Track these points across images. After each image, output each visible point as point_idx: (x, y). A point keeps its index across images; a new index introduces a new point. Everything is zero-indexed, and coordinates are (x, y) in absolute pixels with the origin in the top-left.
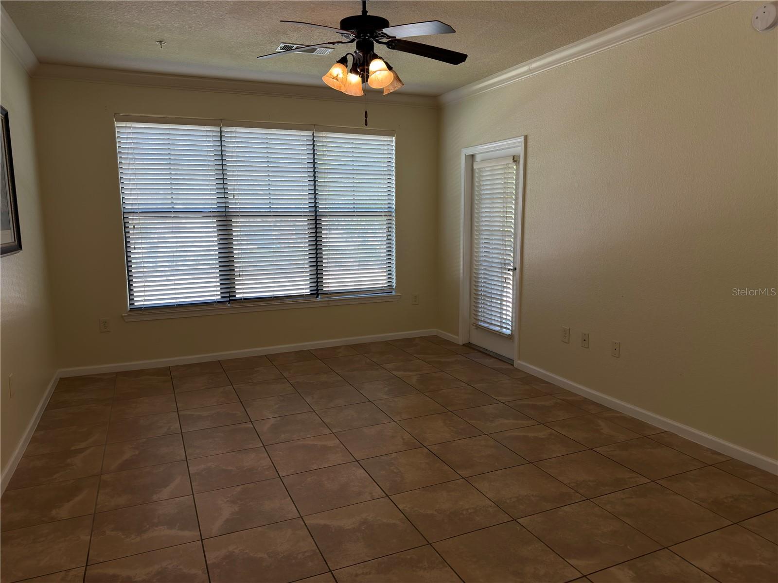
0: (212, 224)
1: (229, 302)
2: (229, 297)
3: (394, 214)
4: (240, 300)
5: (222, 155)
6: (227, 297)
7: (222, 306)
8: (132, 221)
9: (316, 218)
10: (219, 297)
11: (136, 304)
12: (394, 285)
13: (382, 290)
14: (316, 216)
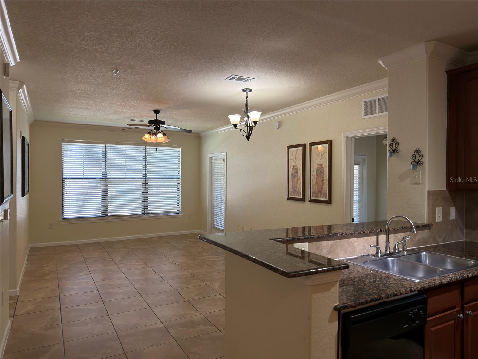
0: (100, 183)
1: (105, 216)
2: (105, 215)
3: (180, 180)
4: (110, 216)
5: (106, 156)
6: (104, 214)
7: (102, 218)
8: (66, 182)
9: (145, 181)
10: (101, 215)
11: (65, 217)
12: (180, 210)
13: (174, 212)
14: (145, 180)
